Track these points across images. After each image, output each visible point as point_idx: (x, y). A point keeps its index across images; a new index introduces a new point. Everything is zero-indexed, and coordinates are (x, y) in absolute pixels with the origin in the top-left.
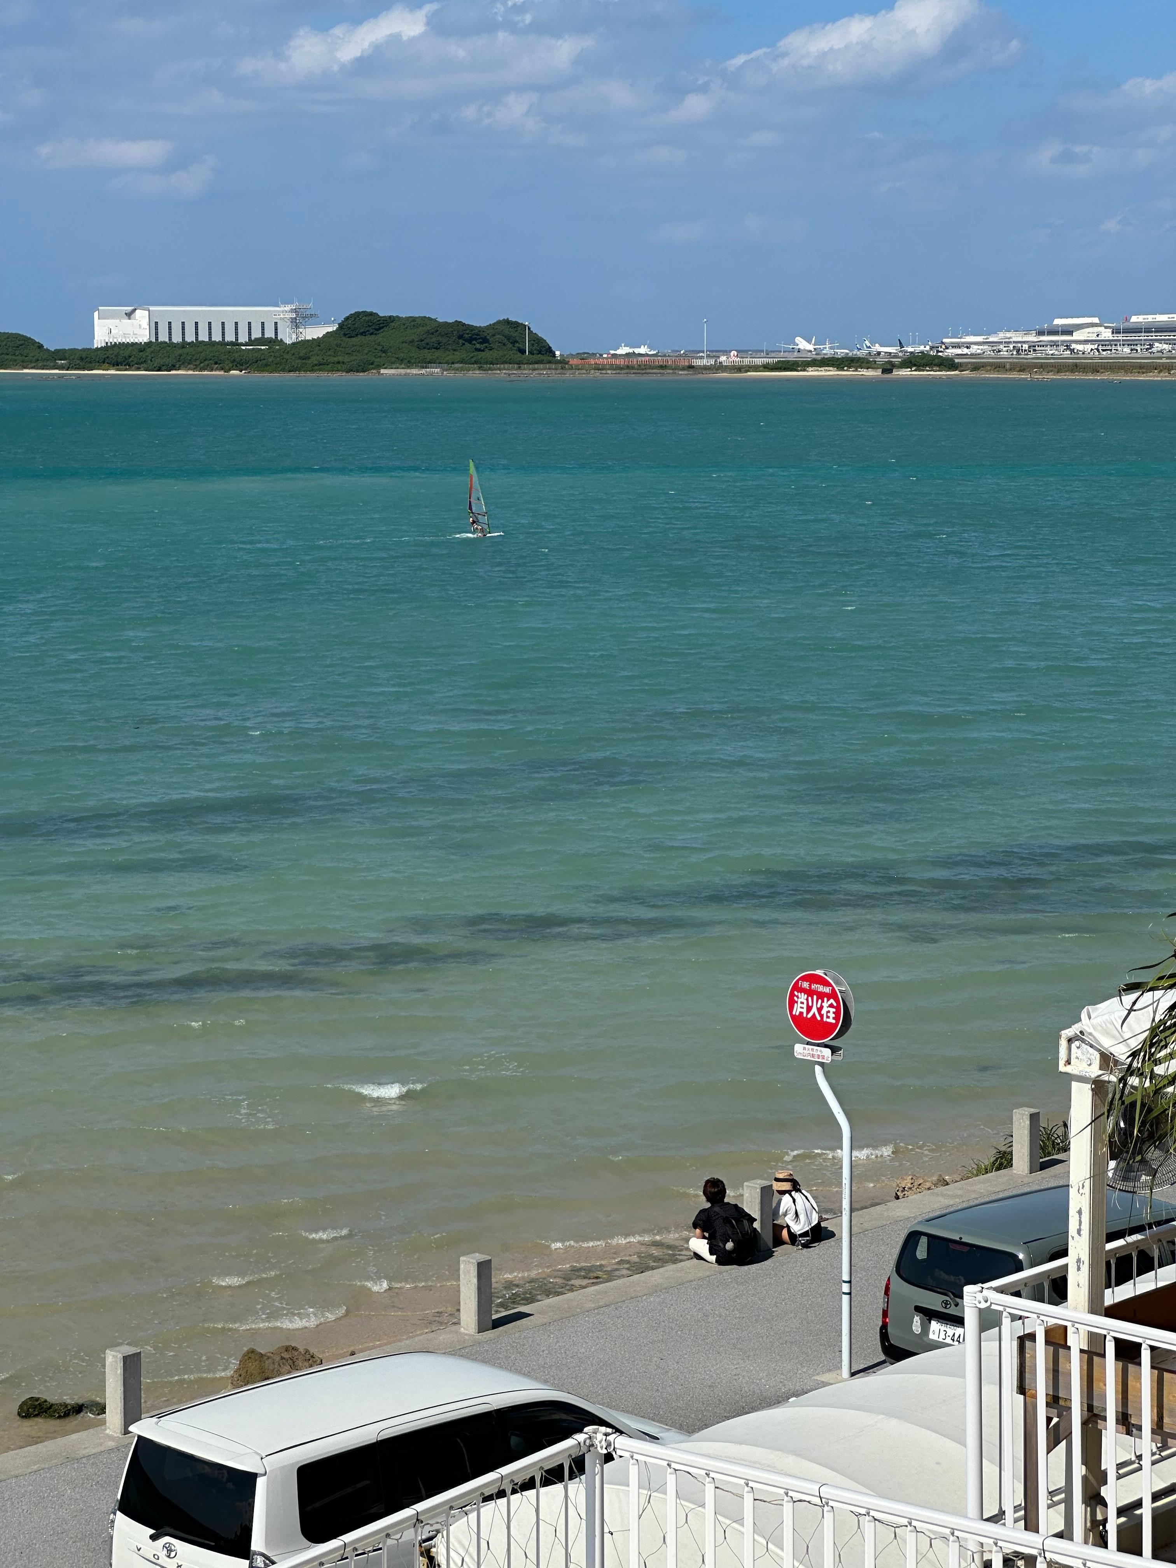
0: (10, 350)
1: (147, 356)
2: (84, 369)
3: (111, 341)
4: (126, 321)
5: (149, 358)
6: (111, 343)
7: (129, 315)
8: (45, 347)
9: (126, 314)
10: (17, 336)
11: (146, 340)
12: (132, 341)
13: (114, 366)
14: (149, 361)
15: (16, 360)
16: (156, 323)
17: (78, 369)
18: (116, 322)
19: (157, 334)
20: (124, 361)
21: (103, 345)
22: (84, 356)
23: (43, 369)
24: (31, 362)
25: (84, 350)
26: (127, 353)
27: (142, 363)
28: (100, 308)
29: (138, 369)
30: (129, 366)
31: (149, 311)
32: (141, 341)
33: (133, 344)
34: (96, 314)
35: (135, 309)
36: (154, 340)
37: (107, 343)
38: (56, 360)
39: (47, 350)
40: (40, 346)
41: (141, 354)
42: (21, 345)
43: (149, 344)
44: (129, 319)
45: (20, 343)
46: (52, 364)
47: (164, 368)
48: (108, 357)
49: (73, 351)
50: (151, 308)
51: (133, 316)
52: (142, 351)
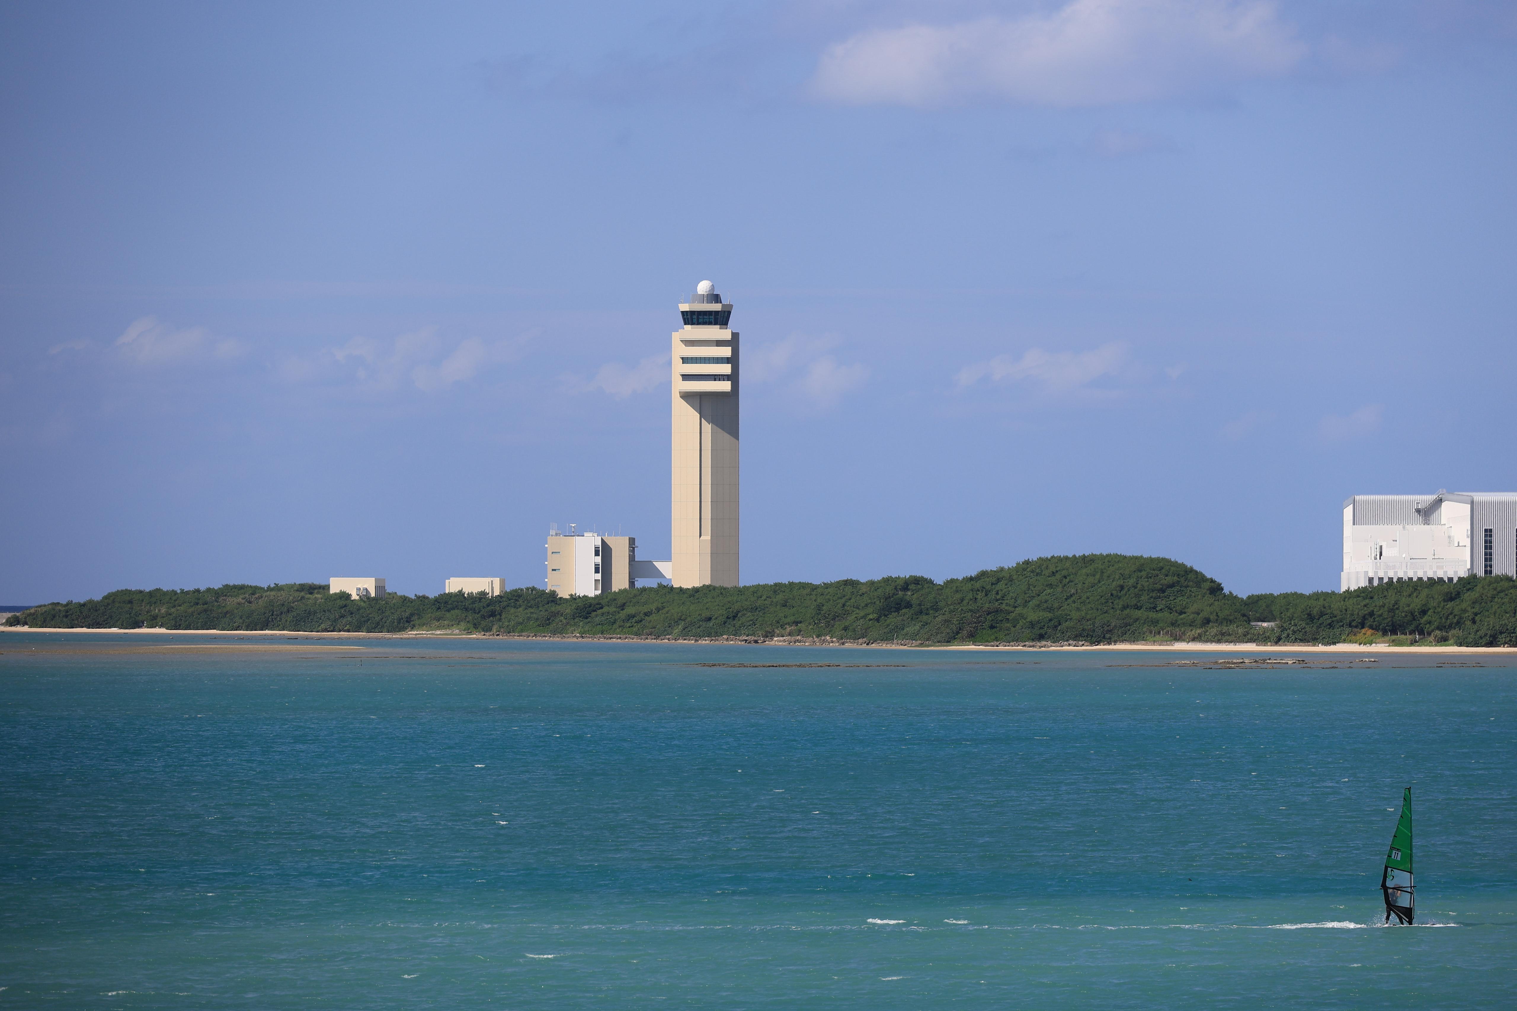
0: (1144, 598)
1: (1465, 611)
2: (1314, 640)
3: (1381, 575)
4: (1419, 529)
5: (1469, 614)
6: (1381, 579)
7: (1426, 513)
8: (1226, 591)
9: (1418, 511)
10: (1162, 566)
11: (1463, 573)
12: (1430, 575)
13: (1385, 633)
14: (1468, 623)
15: (1155, 622)
16: (1488, 533)
17: (1304, 640)
18: (1395, 530)
19: (1488, 557)
20: (1410, 623)
21: (1363, 583)
22: (1315, 612)
23: (1219, 641)
24: (1192, 624)
25: (1317, 596)
26: (1416, 603)
27: (1450, 627)
28: (1357, 498)
29: (1443, 641)
30: (1421, 632)
31: (1472, 503)
32: (1451, 574)
33: (1433, 583)
34: (1348, 512)
35: (1440, 501)
36: (1480, 572)
37: (1371, 580)
38: (1249, 621)
39: (1232, 598)
40: (1216, 589)
41: (1450, 605)
42: (1172, 586)
43: (1469, 582)
44: (1427, 522)
45: (1169, 580)
46: (1241, 631)
47: (1502, 638)
48: (1371, 614)
49: (1291, 599)
50: (1479, 497)
51: (1435, 515)
52: (1452, 599)
